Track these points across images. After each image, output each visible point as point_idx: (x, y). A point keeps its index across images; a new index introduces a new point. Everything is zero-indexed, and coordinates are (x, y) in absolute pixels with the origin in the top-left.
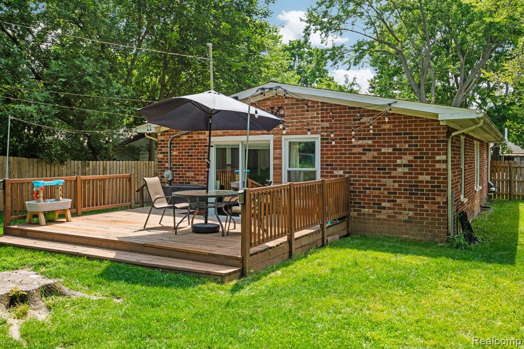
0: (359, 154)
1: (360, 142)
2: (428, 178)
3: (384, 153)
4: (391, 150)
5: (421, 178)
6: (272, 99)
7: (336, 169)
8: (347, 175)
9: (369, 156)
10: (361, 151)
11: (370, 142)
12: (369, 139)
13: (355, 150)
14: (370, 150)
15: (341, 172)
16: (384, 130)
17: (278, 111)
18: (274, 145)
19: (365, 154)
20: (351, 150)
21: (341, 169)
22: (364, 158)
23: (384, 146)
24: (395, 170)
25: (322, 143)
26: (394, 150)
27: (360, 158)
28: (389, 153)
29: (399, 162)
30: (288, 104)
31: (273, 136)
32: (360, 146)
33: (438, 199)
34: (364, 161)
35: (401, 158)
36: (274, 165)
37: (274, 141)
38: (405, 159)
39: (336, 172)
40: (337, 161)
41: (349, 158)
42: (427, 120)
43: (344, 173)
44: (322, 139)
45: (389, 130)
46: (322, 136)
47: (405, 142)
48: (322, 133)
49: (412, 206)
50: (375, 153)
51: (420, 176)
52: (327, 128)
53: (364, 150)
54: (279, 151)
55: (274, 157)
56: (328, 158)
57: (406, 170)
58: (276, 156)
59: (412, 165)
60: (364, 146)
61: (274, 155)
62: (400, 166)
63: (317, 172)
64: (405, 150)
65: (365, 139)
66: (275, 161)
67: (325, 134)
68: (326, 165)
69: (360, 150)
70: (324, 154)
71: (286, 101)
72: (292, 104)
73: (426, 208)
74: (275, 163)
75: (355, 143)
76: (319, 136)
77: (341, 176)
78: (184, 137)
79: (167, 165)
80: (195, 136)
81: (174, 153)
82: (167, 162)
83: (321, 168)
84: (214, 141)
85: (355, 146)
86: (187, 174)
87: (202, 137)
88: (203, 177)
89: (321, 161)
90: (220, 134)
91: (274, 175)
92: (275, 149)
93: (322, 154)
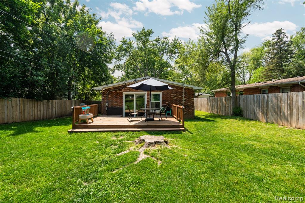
1: (173, 94)
2: (190, 103)
3: (179, 97)
4: (181, 96)
5: (188, 103)
7: (166, 101)
9: (175, 98)
11: (176, 94)
12: (175, 93)
13: (172, 96)
14: (175, 96)
15: (168, 102)
16: (179, 91)
22: (174, 98)
23: (179, 95)
25: (162, 94)
32: (173, 95)
33: (192, 108)
35: (183, 98)
36: (147, 100)
39: (166, 102)
40: (166, 99)
41: (170, 98)
42: (190, 89)
45: (181, 91)
49: (186, 110)
50: (177, 97)
56: (164, 98)
59: (186, 100)
63: (160, 102)
65: (174, 93)
68: (164, 100)
69: (173, 96)
73: (189, 110)
75: (171, 94)
76: (161, 92)
77: (168, 103)
78: (114, 92)
79: (106, 101)
80: (118, 92)
81: (109, 97)
82: (106, 100)
83: (162, 101)
84: (125, 93)
85: (171, 95)
86: (115, 104)
87: (121, 92)
88: (121, 105)
89: (162, 99)
90: (128, 91)
91: (147, 103)
92: (147, 96)
93: (162, 97)
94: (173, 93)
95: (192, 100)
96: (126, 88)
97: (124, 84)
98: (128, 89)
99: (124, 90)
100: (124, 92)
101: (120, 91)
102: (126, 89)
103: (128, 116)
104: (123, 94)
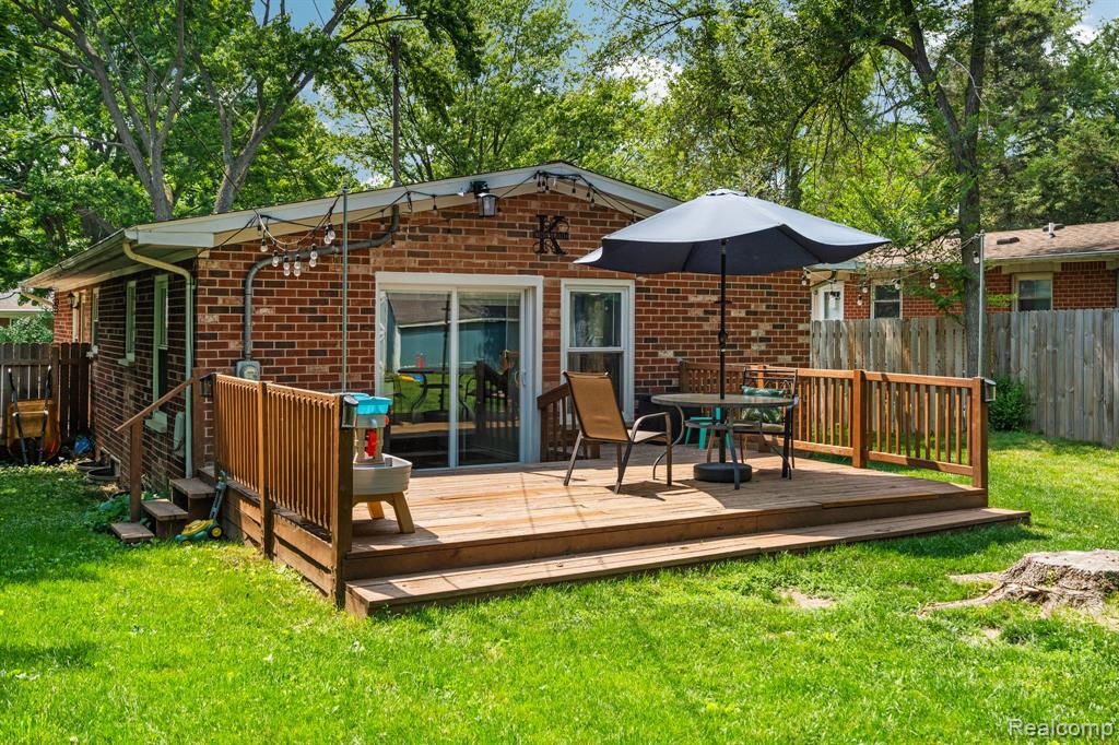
0: (699, 319)
1: (700, 298)
3: (735, 319)
6: (543, 198)
7: (662, 348)
8: (680, 359)
9: (714, 323)
10: (702, 315)
11: (714, 298)
12: (714, 293)
13: (692, 312)
14: (713, 313)
15: (670, 354)
17: (554, 225)
18: (545, 297)
19: (707, 320)
20: (686, 312)
21: (670, 348)
24: (749, 347)
25: (637, 297)
26: (747, 313)
27: (700, 326)
28: (741, 319)
29: (754, 333)
30: (574, 213)
31: (542, 277)
32: (700, 305)
34: (706, 333)
35: (756, 327)
36: (545, 341)
37: (546, 290)
38: (763, 328)
39: (661, 354)
40: (663, 333)
41: (684, 326)
43: (676, 354)
44: (638, 290)
46: (637, 283)
47: (762, 301)
48: (640, 279)
51: (780, 357)
53: (706, 312)
54: (555, 310)
55: (544, 325)
56: (648, 326)
57: (763, 347)
58: (549, 321)
59: (769, 340)
60: (706, 305)
61: (544, 320)
62: (753, 340)
63: (625, 356)
64: (763, 313)
65: (707, 292)
66: (548, 332)
67: (644, 280)
68: (646, 340)
69: (699, 312)
70: (644, 319)
71: (572, 207)
72: (582, 214)
74: (546, 337)
75: (692, 299)
76: (631, 284)
77: (670, 361)
79: (233, 345)
80: (335, 268)
81: (263, 311)
82: (234, 337)
83: (637, 347)
84: (387, 283)
85: (692, 305)
87: (357, 270)
89: (637, 333)
90: (412, 265)
91: (545, 364)
92: (546, 306)
93: (637, 319)
94: (699, 292)
95: (801, 340)
96: (398, 245)
98: (411, 254)
99: (386, 254)
100: (381, 277)
101: (359, 261)
102: (396, 254)
103: (567, 457)
104: (374, 286)
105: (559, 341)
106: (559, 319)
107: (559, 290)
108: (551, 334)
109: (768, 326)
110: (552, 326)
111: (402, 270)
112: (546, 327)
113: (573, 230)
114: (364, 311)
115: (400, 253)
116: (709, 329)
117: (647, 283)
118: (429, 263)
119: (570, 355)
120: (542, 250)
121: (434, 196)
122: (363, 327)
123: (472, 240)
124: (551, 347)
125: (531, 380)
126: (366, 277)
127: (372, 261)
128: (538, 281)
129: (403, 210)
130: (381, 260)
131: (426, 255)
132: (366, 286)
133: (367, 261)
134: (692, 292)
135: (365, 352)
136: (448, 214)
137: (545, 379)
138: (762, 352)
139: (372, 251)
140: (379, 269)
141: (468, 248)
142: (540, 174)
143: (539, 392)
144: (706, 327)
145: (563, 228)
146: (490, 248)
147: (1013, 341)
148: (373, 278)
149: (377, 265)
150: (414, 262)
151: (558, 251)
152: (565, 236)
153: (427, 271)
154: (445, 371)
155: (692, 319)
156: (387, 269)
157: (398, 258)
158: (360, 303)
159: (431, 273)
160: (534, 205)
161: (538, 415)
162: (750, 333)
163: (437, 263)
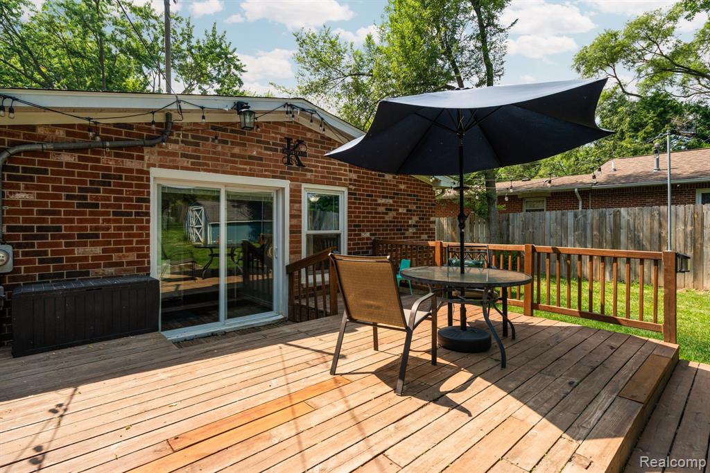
0: (383, 213)
1: (384, 201)
2: (426, 237)
3: (401, 214)
4: (405, 211)
6: (289, 126)
7: (363, 231)
8: (373, 238)
9: (390, 216)
10: (385, 211)
11: (391, 201)
12: (391, 198)
13: (380, 209)
14: (391, 210)
15: (367, 235)
16: (401, 190)
17: (297, 146)
18: (291, 196)
19: (387, 214)
20: (376, 209)
21: (367, 231)
23: (400, 206)
24: (408, 230)
25: (349, 198)
26: (407, 210)
27: (384, 218)
28: (404, 214)
29: (410, 222)
30: (310, 140)
31: (289, 181)
32: (384, 205)
34: (386, 222)
35: (411, 219)
36: (291, 226)
37: (291, 190)
38: (414, 220)
39: (363, 235)
40: (364, 222)
41: (375, 217)
42: (426, 185)
43: (371, 235)
44: (349, 194)
45: (404, 190)
46: (349, 189)
47: (414, 203)
48: (351, 187)
50: (395, 214)
52: (355, 180)
53: (386, 209)
54: (297, 205)
55: (290, 215)
56: (356, 217)
57: (414, 230)
58: (295, 212)
59: (417, 226)
60: (386, 205)
61: (290, 212)
62: (410, 226)
63: (342, 235)
64: (414, 211)
65: (386, 197)
66: (293, 220)
67: (353, 188)
68: (354, 226)
69: (383, 209)
70: (353, 212)
71: (309, 135)
72: (316, 141)
74: (293, 223)
75: (380, 201)
76: (345, 190)
77: (368, 239)
78: (66, 158)
80: (108, 161)
81: (20, 196)
83: (349, 230)
84: (162, 177)
85: (379, 205)
86: (78, 252)
87: (128, 163)
88: (133, 257)
89: (349, 221)
90: (185, 164)
91: (291, 242)
92: (292, 202)
93: (349, 212)
94: (384, 197)
96: (172, 147)
97: (159, 118)
98: (184, 155)
99: (160, 153)
100: (155, 172)
101: (131, 157)
102: (168, 154)
104: (148, 180)
105: (300, 226)
106: (301, 211)
107: (300, 191)
108: (295, 221)
109: (416, 218)
110: (296, 216)
111: (176, 168)
112: (292, 216)
113: (310, 151)
114: (138, 200)
115: (174, 154)
116: (388, 220)
117: (355, 190)
118: (200, 164)
119: (308, 236)
120: (289, 163)
121: (202, 108)
122: (137, 214)
123: (237, 150)
124: (295, 231)
125: (281, 253)
126: (140, 171)
127: (146, 157)
128: (286, 184)
129: (176, 118)
130: (155, 158)
131: (198, 158)
132: (142, 179)
133: (141, 158)
134: (379, 197)
135: (140, 235)
136: (215, 127)
137: (291, 253)
138: (414, 233)
139: (146, 150)
140: (154, 166)
141: (233, 155)
142: (288, 105)
143: (287, 262)
144: (387, 218)
145: (303, 149)
146: (251, 157)
147: (511, 227)
148: (148, 173)
149: (152, 162)
150: (187, 162)
151: (300, 164)
152: (304, 154)
153: (199, 170)
154: (217, 246)
155: (379, 213)
156: (161, 166)
157: (172, 158)
158: (134, 193)
159: (202, 173)
160: (283, 130)
161: (286, 278)
162: (408, 222)
163: (208, 165)
